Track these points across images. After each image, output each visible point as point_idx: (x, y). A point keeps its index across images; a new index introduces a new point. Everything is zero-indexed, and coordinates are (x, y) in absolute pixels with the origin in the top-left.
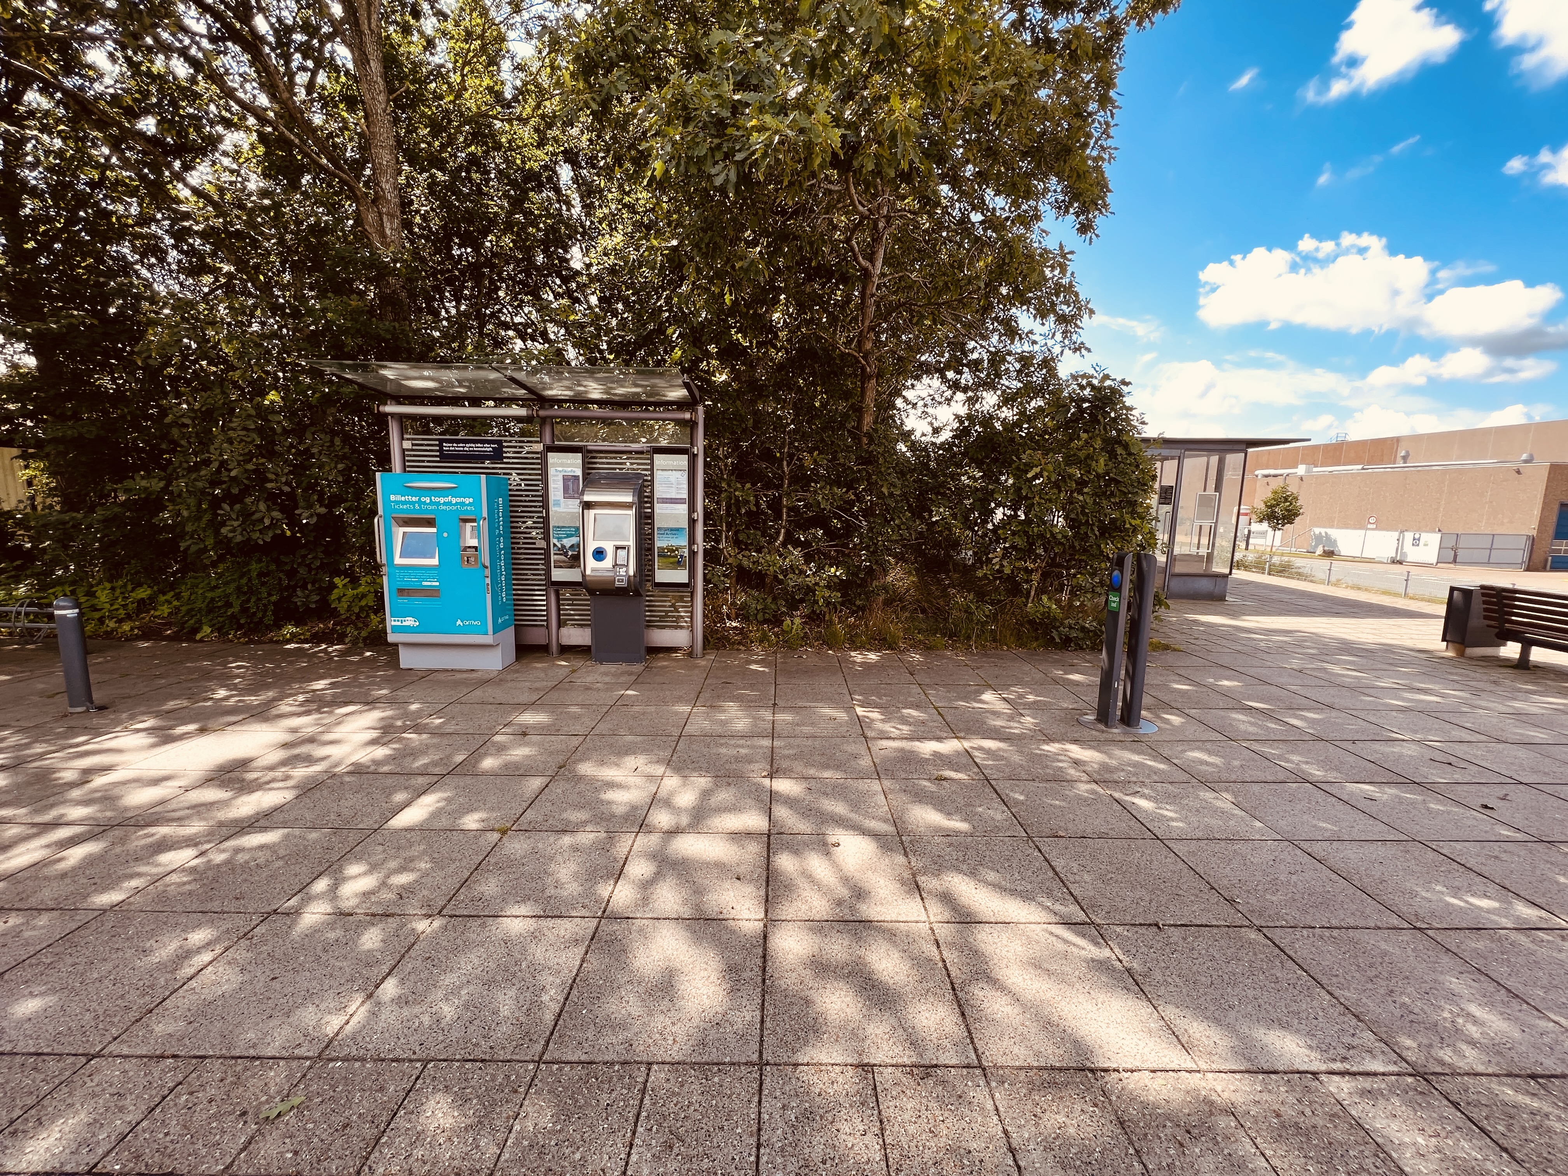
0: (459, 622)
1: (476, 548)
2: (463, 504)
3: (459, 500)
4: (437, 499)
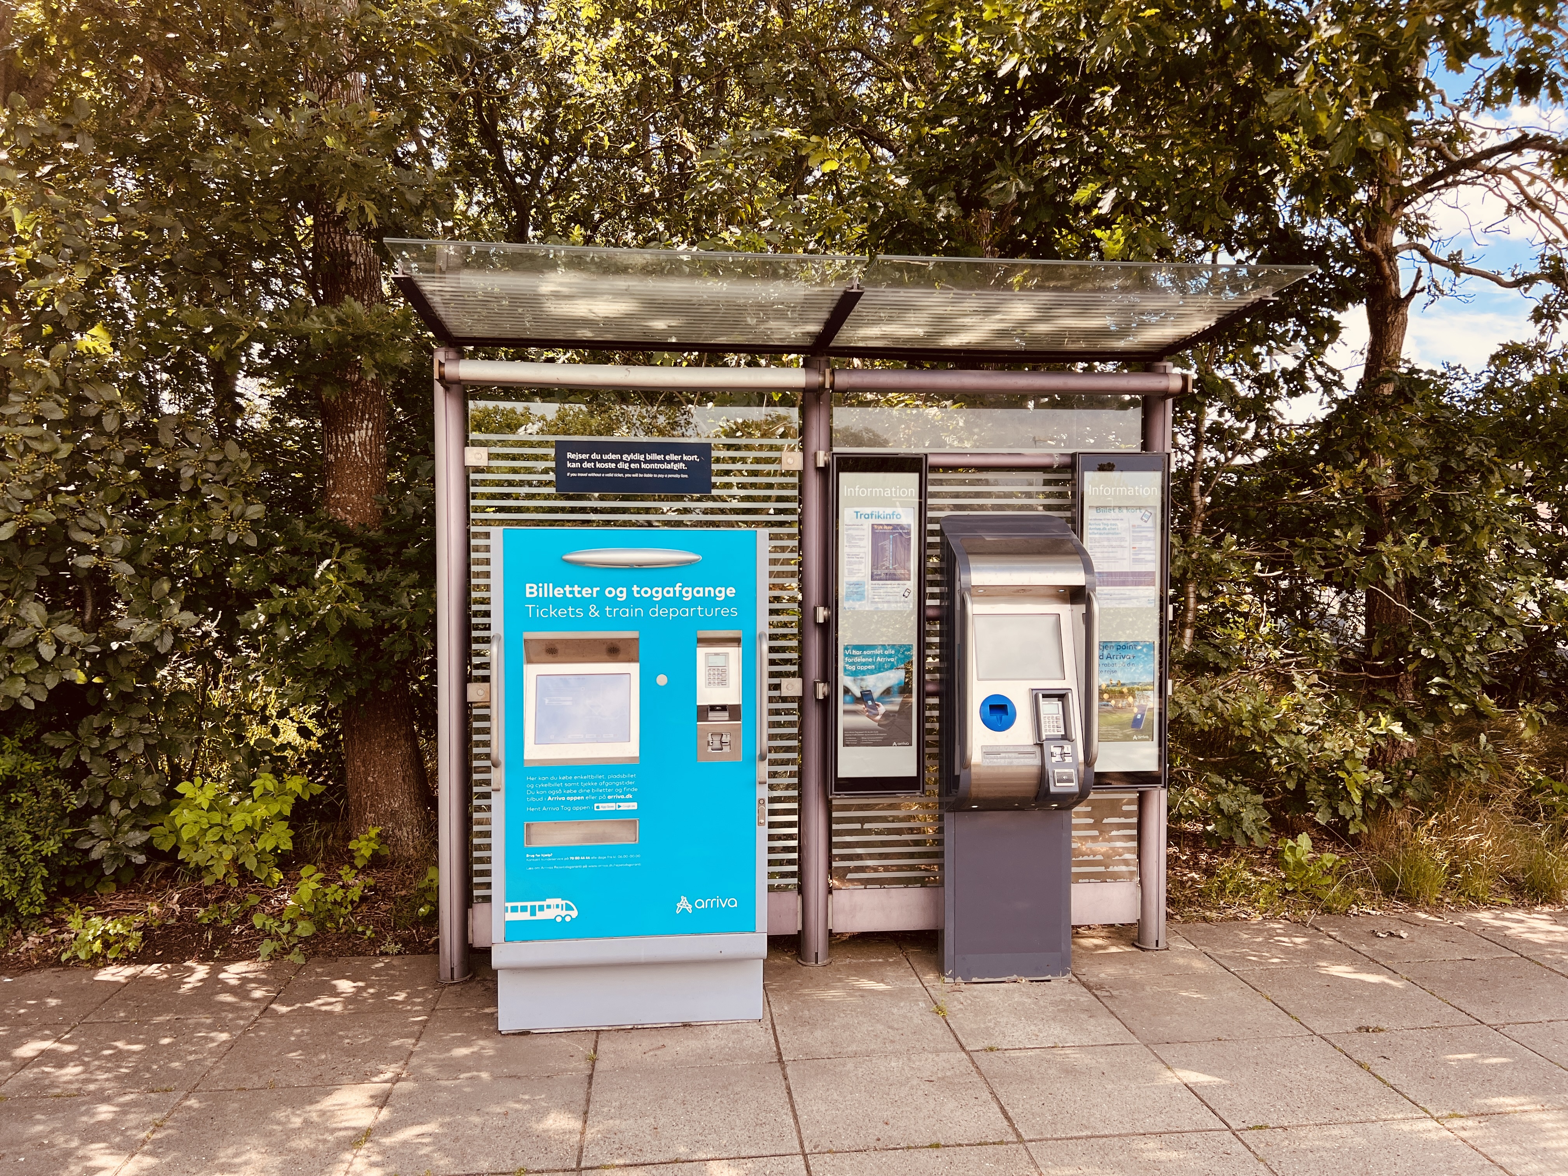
0: (684, 904)
1: (734, 712)
2: (709, 602)
3: (700, 592)
4: (646, 592)
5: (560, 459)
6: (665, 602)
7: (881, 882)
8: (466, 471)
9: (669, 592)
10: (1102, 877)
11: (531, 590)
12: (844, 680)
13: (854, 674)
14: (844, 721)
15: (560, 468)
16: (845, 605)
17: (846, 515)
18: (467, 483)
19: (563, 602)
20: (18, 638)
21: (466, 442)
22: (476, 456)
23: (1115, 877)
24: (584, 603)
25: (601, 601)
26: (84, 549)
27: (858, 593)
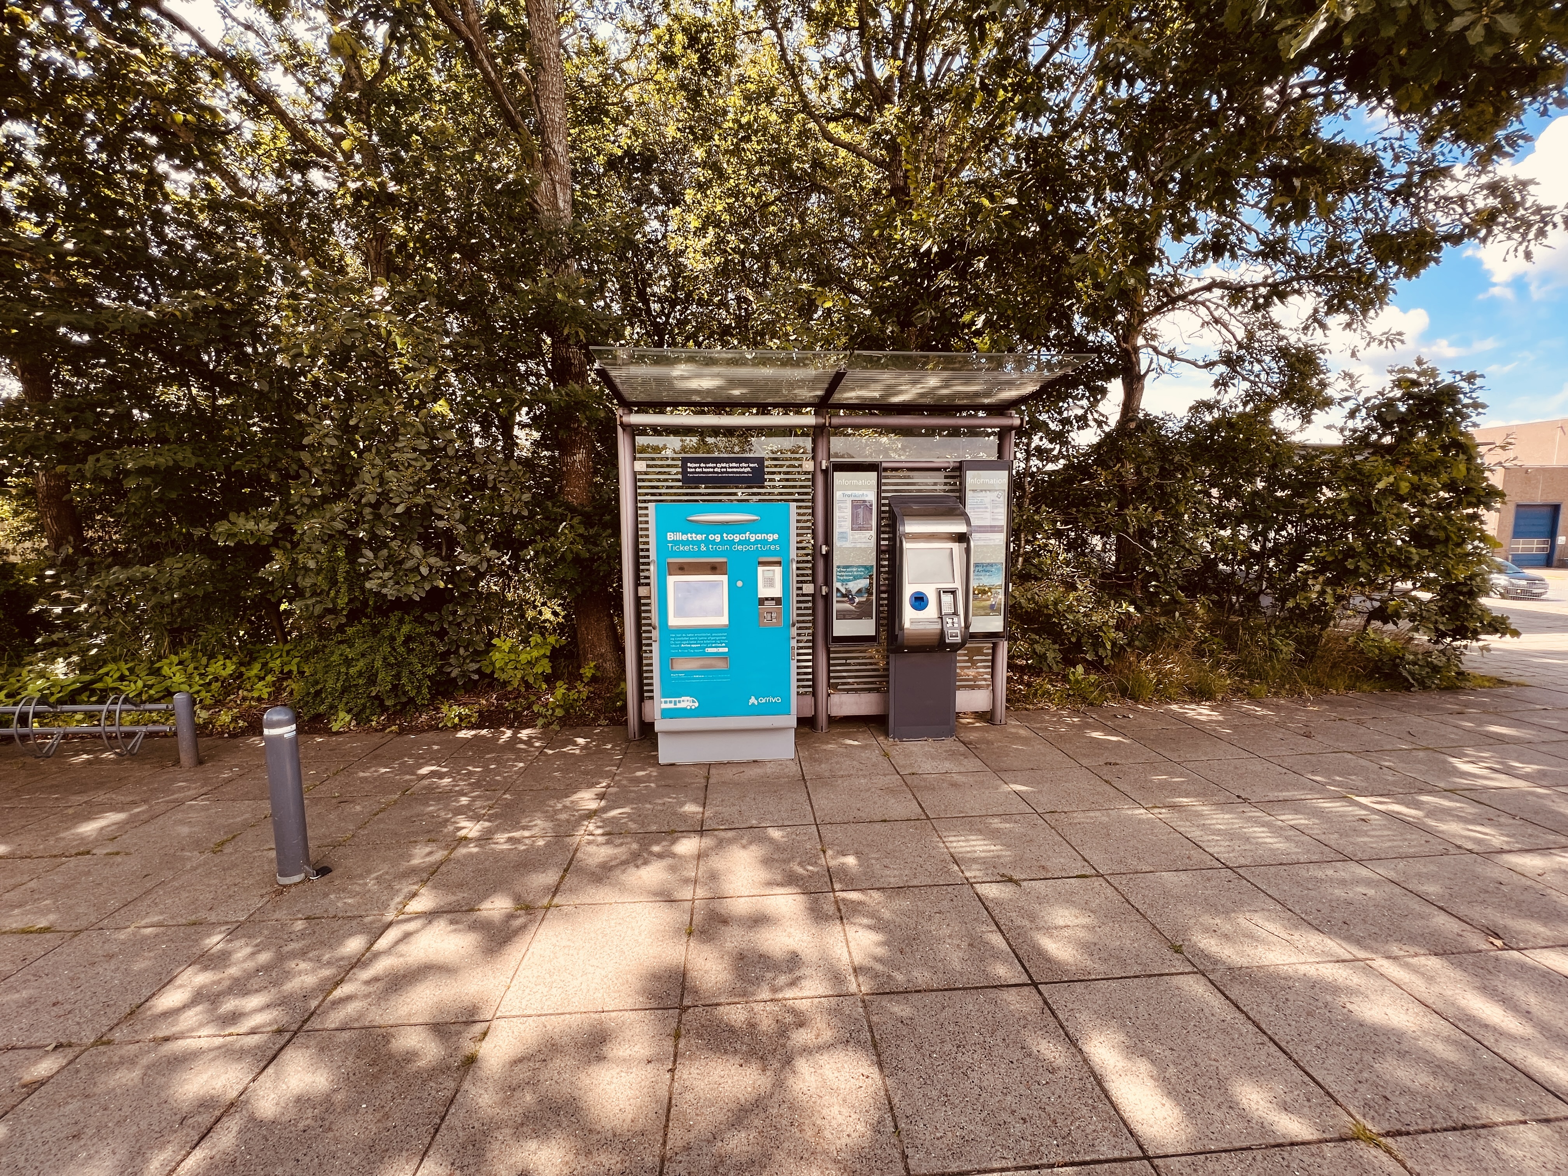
0: (753, 700)
1: (778, 601)
2: (764, 542)
3: (760, 537)
4: (730, 537)
5: (684, 467)
6: (741, 542)
7: (856, 690)
8: (635, 474)
9: (743, 537)
10: (972, 688)
11: (670, 536)
12: (837, 585)
13: (843, 581)
14: (836, 606)
15: (684, 472)
16: (837, 543)
17: (838, 495)
18: (636, 480)
19: (687, 543)
20: (409, 564)
21: (635, 459)
22: (640, 466)
23: (979, 687)
24: (698, 543)
25: (707, 542)
26: (440, 518)
27: (844, 536)
